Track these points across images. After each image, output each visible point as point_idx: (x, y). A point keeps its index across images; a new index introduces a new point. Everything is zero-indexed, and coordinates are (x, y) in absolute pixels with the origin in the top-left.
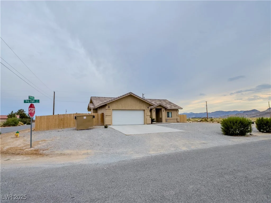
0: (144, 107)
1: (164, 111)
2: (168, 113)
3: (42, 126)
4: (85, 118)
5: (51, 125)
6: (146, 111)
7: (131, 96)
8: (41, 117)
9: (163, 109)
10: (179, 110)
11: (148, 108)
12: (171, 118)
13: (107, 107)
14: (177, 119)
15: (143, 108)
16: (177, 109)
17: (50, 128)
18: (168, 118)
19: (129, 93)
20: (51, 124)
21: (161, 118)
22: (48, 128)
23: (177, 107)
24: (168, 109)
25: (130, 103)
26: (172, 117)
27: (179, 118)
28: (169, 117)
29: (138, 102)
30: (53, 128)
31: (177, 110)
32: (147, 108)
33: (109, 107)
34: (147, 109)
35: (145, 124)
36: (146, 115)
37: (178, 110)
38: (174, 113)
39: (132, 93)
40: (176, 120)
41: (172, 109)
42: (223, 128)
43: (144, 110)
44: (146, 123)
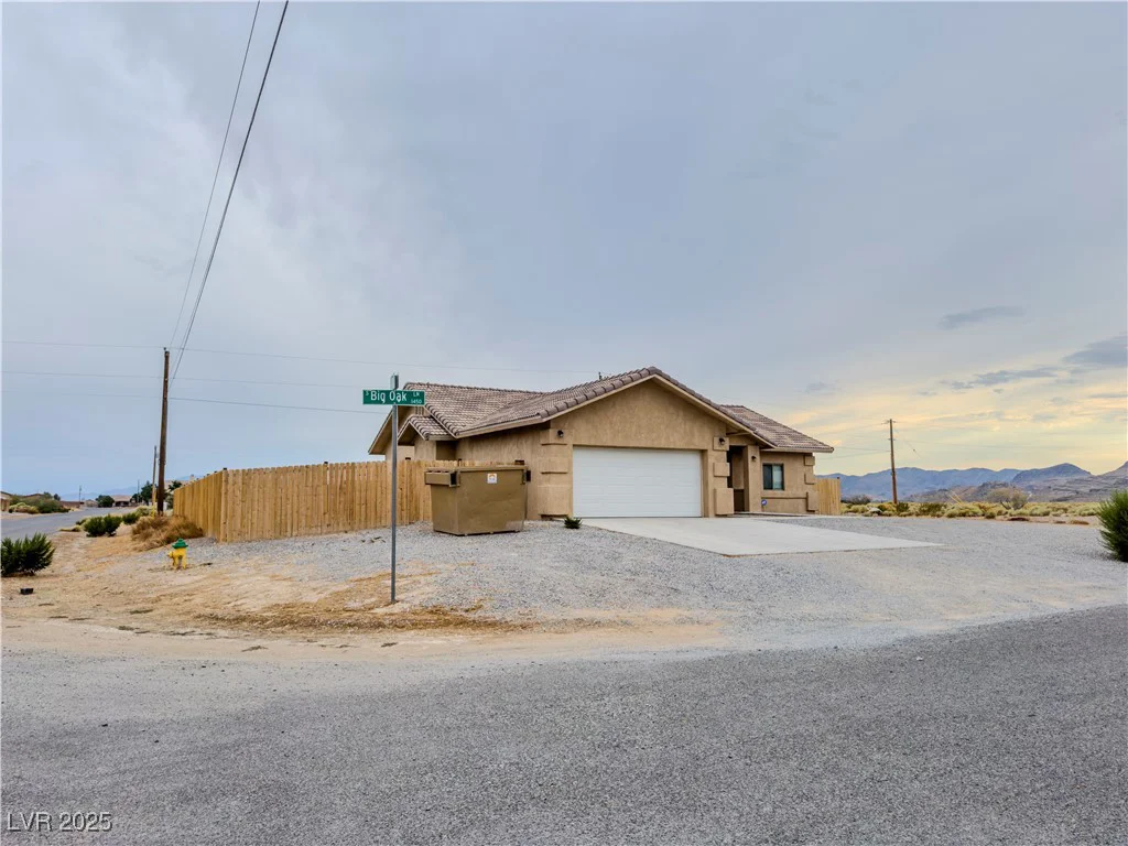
0: (703, 437)
1: (758, 457)
2: (768, 468)
3: (255, 520)
4: (492, 479)
5: (295, 515)
6: (712, 457)
7: (655, 387)
8: (247, 473)
9: (751, 452)
10: (814, 454)
11: (721, 440)
12: (779, 493)
13: (552, 433)
14: (806, 499)
15: (699, 443)
16: (806, 451)
17: (289, 529)
18: (769, 493)
19: (650, 372)
20: (295, 507)
21: (742, 491)
22: (281, 530)
23: (805, 443)
24: (776, 449)
25: (650, 419)
26: (783, 488)
27: (814, 496)
28: (771, 488)
29: (681, 413)
30: (302, 531)
31: (805, 456)
32: (717, 440)
33: (560, 433)
34: (717, 447)
35: (705, 515)
36: (710, 474)
37: (810, 455)
38: (794, 470)
39: (660, 373)
40: (802, 502)
41: (786, 450)
42: (1107, 531)
43: (703, 452)
44: (711, 513)
